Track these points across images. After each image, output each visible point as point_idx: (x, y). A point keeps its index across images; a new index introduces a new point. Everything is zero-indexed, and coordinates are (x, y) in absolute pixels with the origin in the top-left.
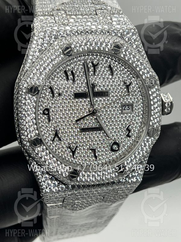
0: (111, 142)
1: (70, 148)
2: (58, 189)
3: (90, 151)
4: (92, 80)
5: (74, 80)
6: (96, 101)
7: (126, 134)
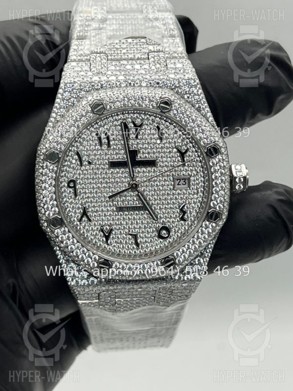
0: (159, 226)
1: (102, 231)
2: (87, 283)
3: (131, 237)
4: (133, 144)
5: (109, 145)
6: (139, 172)
7: (179, 216)
